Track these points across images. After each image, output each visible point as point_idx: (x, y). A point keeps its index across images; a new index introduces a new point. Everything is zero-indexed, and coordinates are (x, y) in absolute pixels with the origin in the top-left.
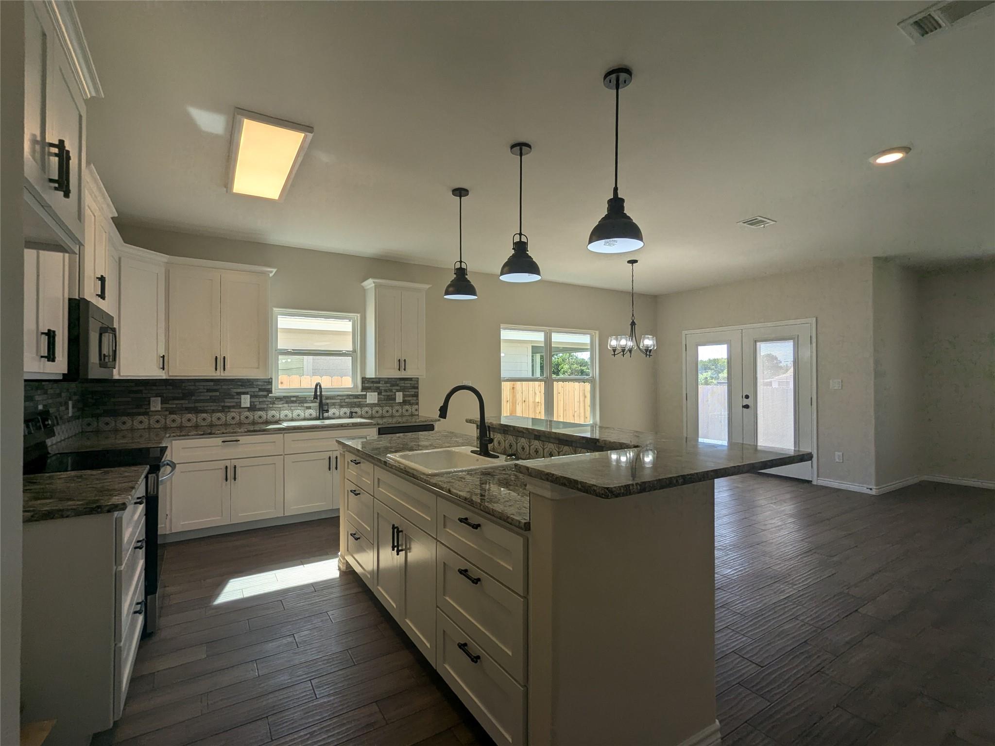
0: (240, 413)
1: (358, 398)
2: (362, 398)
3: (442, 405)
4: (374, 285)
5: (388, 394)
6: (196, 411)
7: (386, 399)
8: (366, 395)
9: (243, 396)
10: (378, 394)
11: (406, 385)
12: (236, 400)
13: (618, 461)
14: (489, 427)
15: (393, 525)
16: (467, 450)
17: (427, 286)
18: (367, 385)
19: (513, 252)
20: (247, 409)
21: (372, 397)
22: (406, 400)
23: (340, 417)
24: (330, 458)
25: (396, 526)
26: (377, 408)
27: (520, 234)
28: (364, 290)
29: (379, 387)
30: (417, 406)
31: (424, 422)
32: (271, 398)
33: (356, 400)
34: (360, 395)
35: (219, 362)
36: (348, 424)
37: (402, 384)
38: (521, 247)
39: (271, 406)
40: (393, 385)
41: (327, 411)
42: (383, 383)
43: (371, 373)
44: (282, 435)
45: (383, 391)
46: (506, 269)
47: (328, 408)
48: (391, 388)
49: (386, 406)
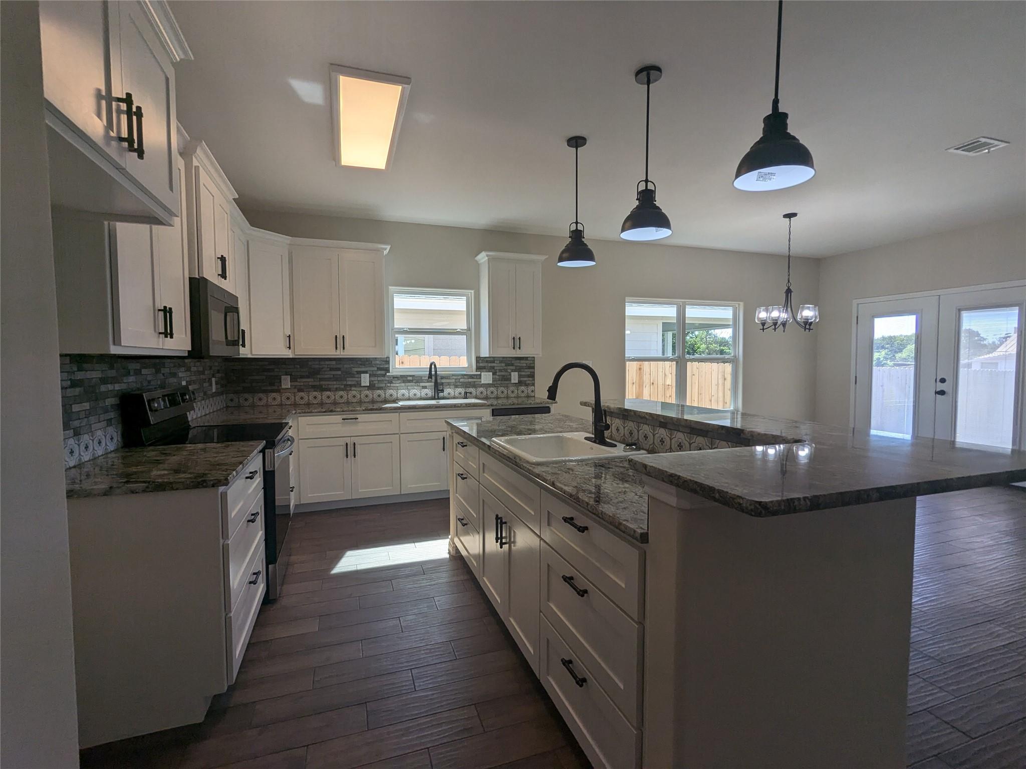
0: (360, 391)
1: (473, 378)
2: (477, 378)
3: (551, 385)
4: (487, 258)
5: (503, 373)
6: (321, 389)
7: (501, 379)
8: (480, 375)
9: (363, 375)
10: (493, 374)
11: (522, 365)
12: (357, 379)
13: (765, 454)
14: (605, 411)
15: (497, 516)
16: (580, 436)
17: (543, 258)
18: (481, 365)
19: (637, 203)
20: (366, 388)
21: (487, 378)
22: (521, 381)
23: (454, 398)
24: (444, 438)
25: (499, 516)
26: (492, 389)
27: (647, 181)
28: (478, 265)
29: (494, 367)
30: (533, 387)
31: (539, 404)
32: (389, 377)
33: (470, 380)
34: (474, 375)
35: (339, 341)
36: (461, 404)
37: (517, 363)
38: (647, 197)
39: (389, 385)
40: (507, 365)
41: (442, 391)
42: (498, 362)
43: (485, 353)
44: (398, 414)
45: (498, 371)
46: (628, 224)
47: (443, 388)
48: (506, 367)
49: (501, 387)
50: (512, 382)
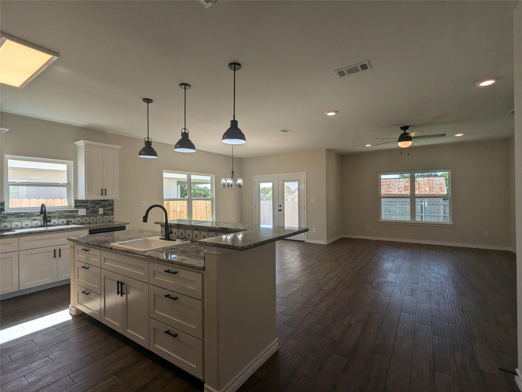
1: (73, 212)
2: (75, 213)
3: (144, 215)
4: (84, 144)
5: (93, 209)
7: (92, 212)
8: (78, 211)
10: (86, 210)
11: (105, 204)
14: (170, 226)
16: (157, 238)
17: (120, 147)
18: (78, 204)
19: (181, 137)
21: (82, 212)
22: (105, 213)
23: (58, 225)
24: (55, 250)
25: (119, 281)
26: (86, 218)
27: (185, 129)
28: (76, 147)
29: (87, 205)
30: (113, 216)
31: (119, 225)
32: (3, 214)
33: (70, 214)
34: (73, 211)
36: (68, 229)
37: (103, 203)
38: (185, 135)
39: (4, 219)
40: (96, 204)
41: (50, 221)
42: (90, 202)
43: (82, 196)
44: (17, 238)
45: (90, 208)
46: (178, 146)
47: (50, 219)
48: (95, 206)
49: (92, 217)
50: (99, 214)
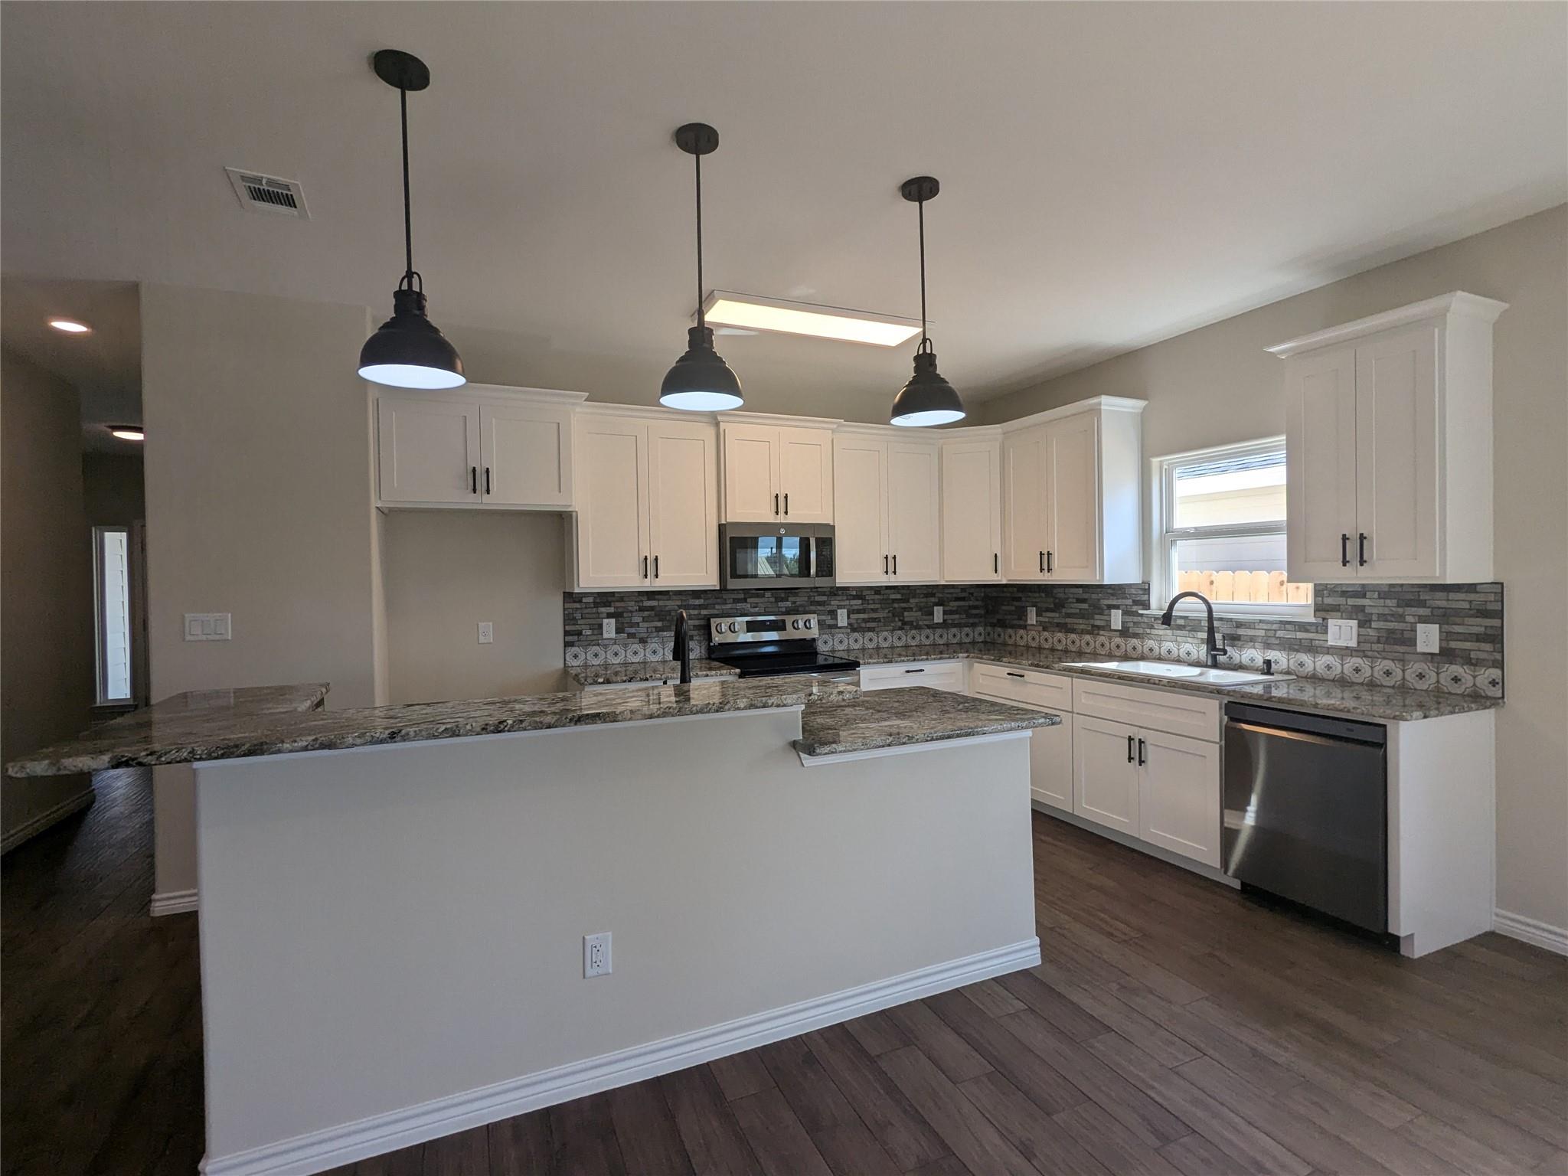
0: (1110, 638)
1: (1307, 631)
2: (1317, 632)
5: (1392, 625)
6: (1067, 629)
7: (1383, 640)
8: (1325, 626)
9: (1113, 611)
10: (1360, 626)
11: (1454, 605)
12: (1105, 618)
18: (1328, 601)
20: (1118, 633)
21: (1342, 632)
22: (1451, 649)
24: (1130, 739)
26: (1357, 661)
29: (1364, 606)
32: (1147, 616)
33: (1300, 635)
34: (1311, 624)
35: (1045, 560)
37: (1440, 601)
39: (1148, 631)
40: (1409, 604)
42: (1375, 595)
44: (1070, 679)
45: (1374, 618)
48: (1400, 610)
49: (1385, 658)
50: (1419, 649)
